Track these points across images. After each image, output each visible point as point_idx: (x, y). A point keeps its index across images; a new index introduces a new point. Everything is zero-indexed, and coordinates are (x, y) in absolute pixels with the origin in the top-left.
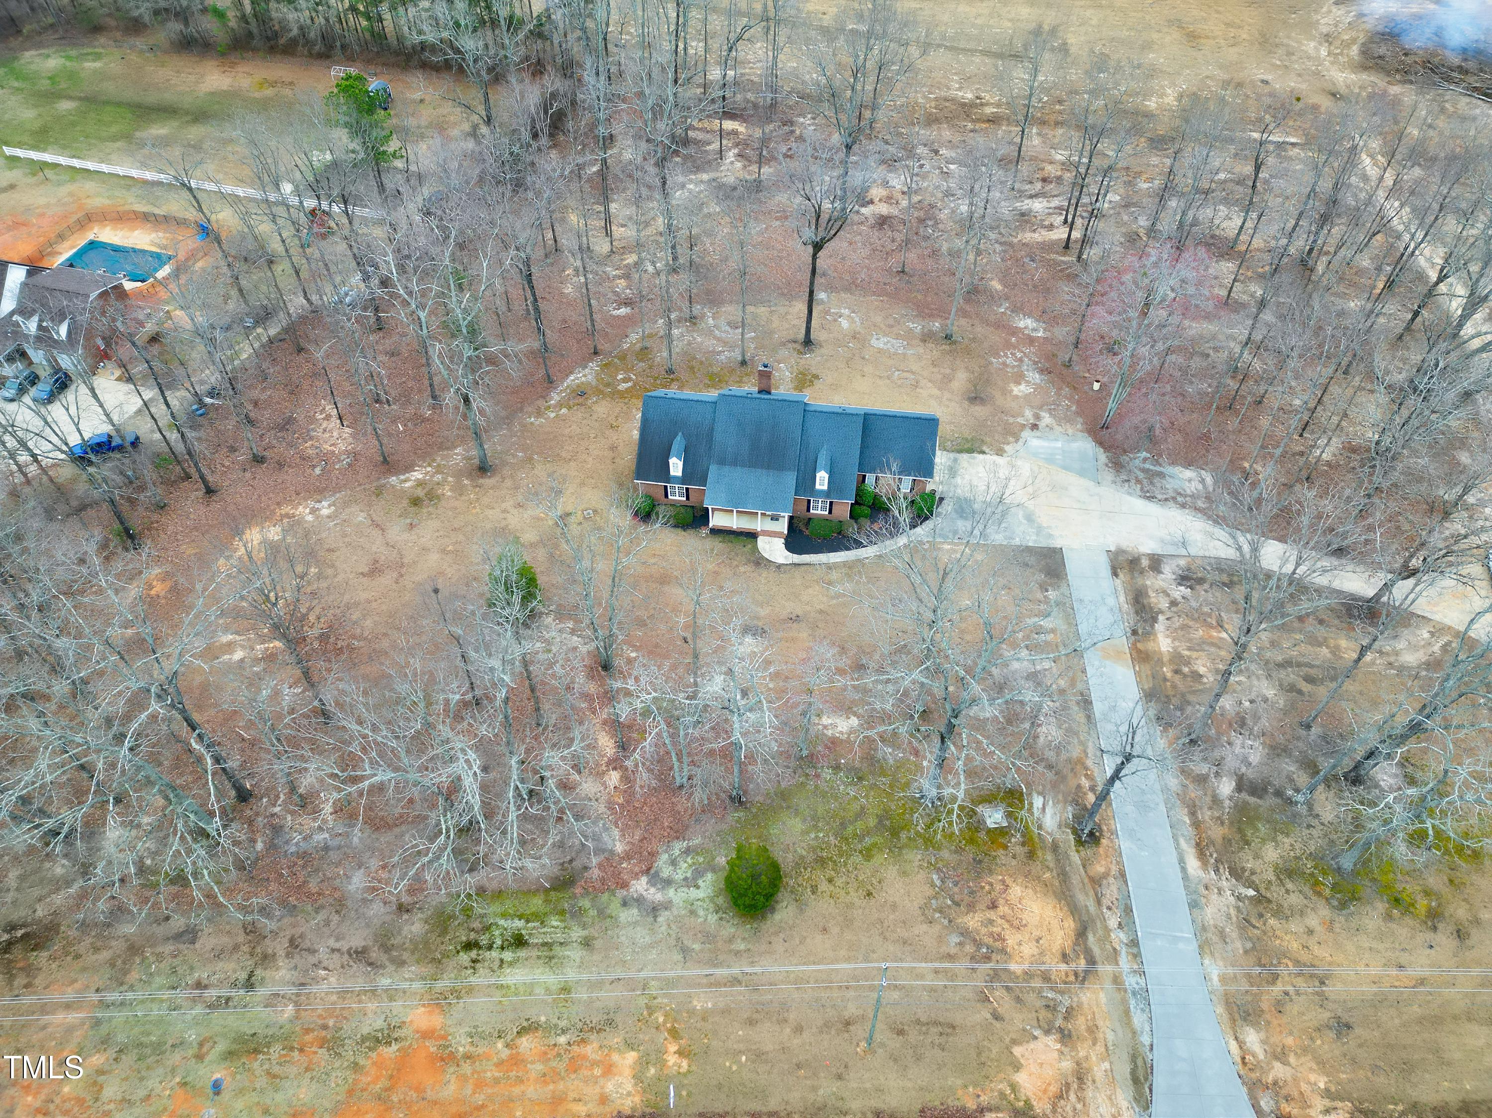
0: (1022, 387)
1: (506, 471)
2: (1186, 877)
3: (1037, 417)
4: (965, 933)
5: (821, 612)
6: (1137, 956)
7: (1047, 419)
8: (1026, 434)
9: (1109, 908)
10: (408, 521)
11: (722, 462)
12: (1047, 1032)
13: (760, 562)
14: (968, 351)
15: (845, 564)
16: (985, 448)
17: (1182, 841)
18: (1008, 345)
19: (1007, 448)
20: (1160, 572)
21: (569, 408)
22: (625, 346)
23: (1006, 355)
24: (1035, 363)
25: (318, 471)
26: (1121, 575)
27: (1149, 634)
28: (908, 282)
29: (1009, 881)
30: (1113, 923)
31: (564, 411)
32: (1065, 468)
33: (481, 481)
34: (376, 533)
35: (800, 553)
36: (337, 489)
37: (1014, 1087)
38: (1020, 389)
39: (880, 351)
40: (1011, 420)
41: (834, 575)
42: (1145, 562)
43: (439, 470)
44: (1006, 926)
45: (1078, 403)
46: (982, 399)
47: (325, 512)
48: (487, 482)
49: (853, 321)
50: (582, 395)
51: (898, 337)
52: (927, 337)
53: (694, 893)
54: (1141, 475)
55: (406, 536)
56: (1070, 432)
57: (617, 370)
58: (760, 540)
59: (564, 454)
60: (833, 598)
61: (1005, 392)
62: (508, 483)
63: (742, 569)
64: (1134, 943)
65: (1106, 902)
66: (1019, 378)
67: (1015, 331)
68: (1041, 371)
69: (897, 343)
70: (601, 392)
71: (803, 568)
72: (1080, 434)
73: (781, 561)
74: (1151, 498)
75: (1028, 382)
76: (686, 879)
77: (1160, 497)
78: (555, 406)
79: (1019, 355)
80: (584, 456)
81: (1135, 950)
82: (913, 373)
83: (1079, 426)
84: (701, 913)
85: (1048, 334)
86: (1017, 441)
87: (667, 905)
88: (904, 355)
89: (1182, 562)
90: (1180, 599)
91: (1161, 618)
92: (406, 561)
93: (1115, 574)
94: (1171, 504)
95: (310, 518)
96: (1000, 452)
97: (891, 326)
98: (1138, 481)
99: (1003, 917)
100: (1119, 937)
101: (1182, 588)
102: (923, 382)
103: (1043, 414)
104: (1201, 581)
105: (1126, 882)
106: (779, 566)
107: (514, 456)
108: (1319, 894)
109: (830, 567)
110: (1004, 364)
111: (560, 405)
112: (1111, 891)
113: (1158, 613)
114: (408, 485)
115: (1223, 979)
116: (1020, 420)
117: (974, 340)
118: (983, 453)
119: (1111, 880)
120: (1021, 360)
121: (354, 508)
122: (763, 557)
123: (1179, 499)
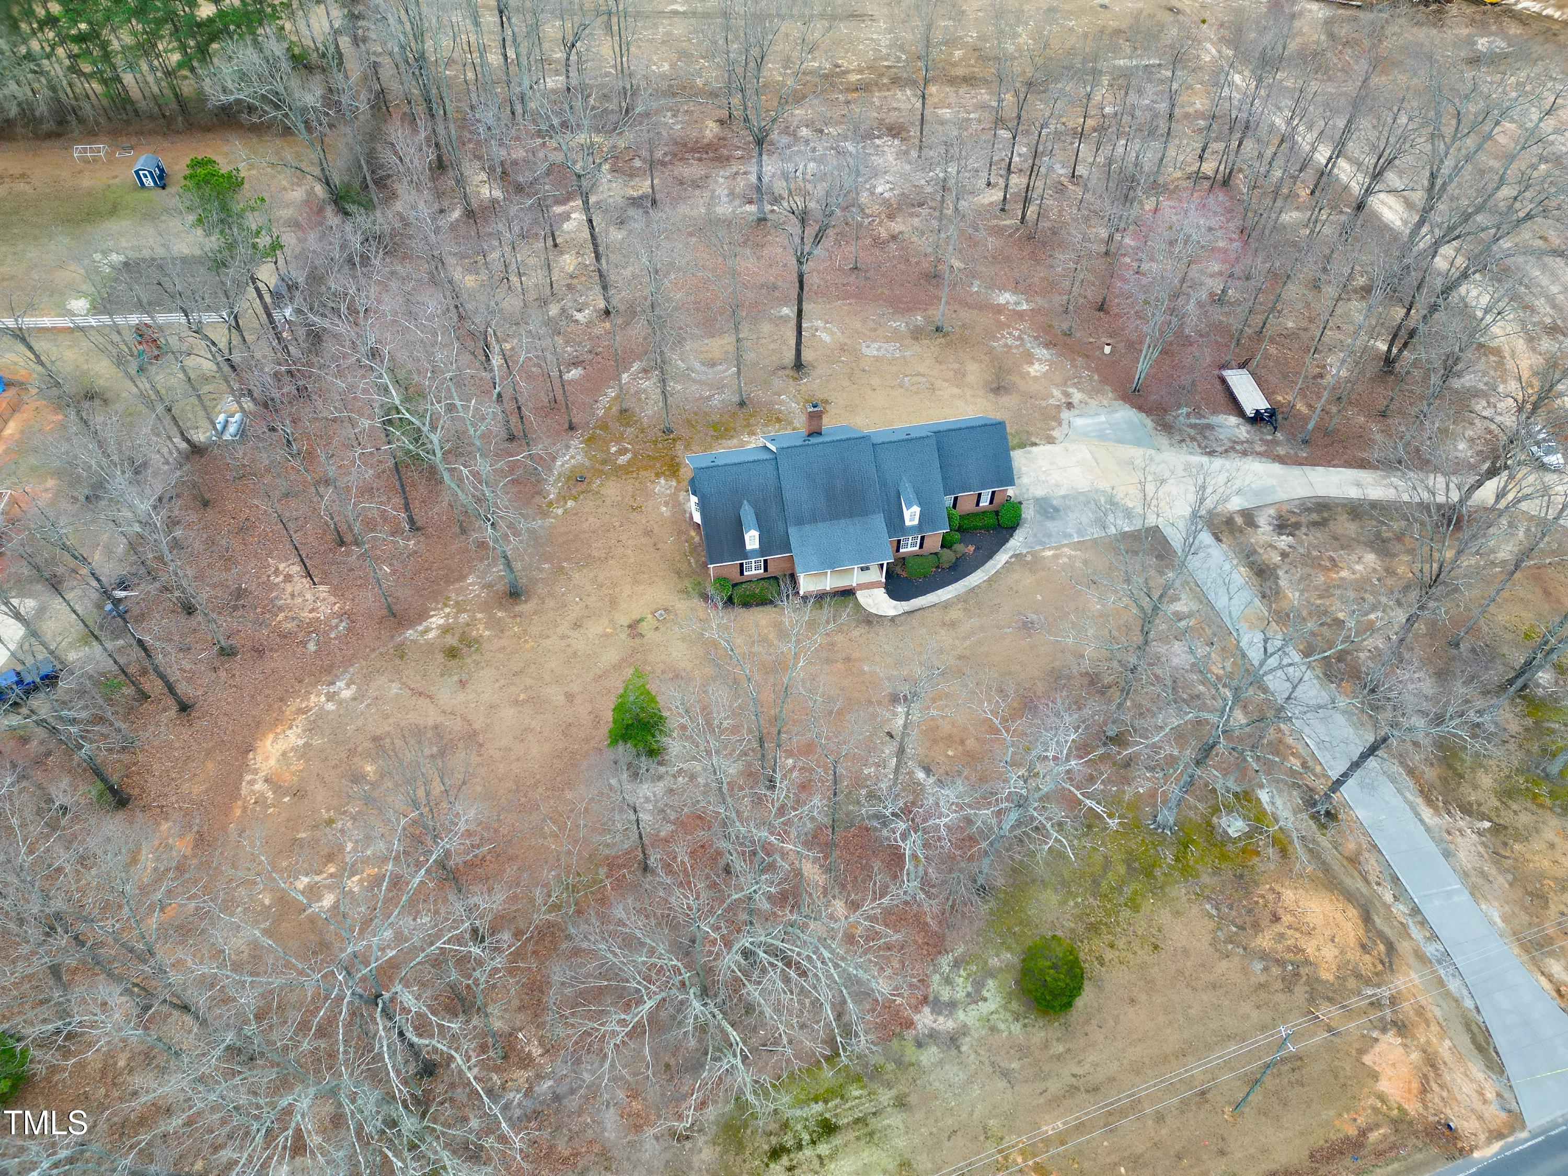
0: (1037, 366)
1: (541, 589)
2: (1428, 829)
3: (1067, 395)
4: (1264, 956)
5: (960, 657)
6: (1424, 923)
7: (1077, 396)
8: (1065, 415)
9: (1378, 884)
10: (456, 678)
11: (800, 522)
12: (1384, 1030)
13: (870, 620)
14: (965, 341)
15: (958, 598)
16: (1033, 439)
17: (1408, 794)
18: (1001, 326)
19: (1055, 433)
20: (1257, 527)
21: (575, 499)
22: (601, 413)
23: (1003, 336)
24: (1036, 338)
25: (312, 647)
26: (1225, 540)
27: (1278, 592)
28: (867, 279)
29: (1278, 888)
30: (1388, 897)
31: (570, 503)
32: (1121, 441)
33: (518, 609)
34: (423, 703)
35: (908, 599)
36: (348, 662)
37: (1382, 1097)
38: (1036, 370)
39: (877, 359)
40: (1044, 404)
41: (955, 614)
42: (1239, 520)
43: (459, 608)
44: (1298, 935)
45: (1097, 370)
46: (1004, 387)
47: (346, 694)
48: (525, 608)
49: (832, 334)
50: (582, 480)
51: (887, 340)
52: (916, 334)
53: (985, 1008)
54: (1192, 432)
55: (461, 697)
56: (1105, 402)
57: (607, 443)
58: (860, 595)
59: (595, 553)
60: (965, 638)
61: (1025, 376)
62: (550, 603)
63: (856, 633)
64: (1416, 911)
65: (1372, 878)
66: (1029, 358)
67: (999, 309)
68: (1047, 345)
69: (891, 346)
70: (601, 472)
71: (918, 614)
72: (1116, 403)
73: (892, 613)
74: (1211, 453)
75: (1039, 360)
76: (969, 995)
77: (1219, 449)
78: (558, 501)
79: (1016, 333)
80: (620, 550)
81: (1419, 918)
82: (923, 375)
83: (1110, 395)
84: (1002, 1026)
85: (1032, 305)
86: (1060, 424)
87: (964, 1031)
88: (904, 357)
89: (1272, 511)
90: (1287, 549)
91: (1280, 573)
92: (476, 726)
93: (1219, 540)
94: (1232, 454)
95: (330, 706)
96: (1051, 440)
97: (875, 330)
98: (1193, 439)
99: (1290, 927)
100: (1400, 910)
101: (1284, 537)
102: (939, 383)
103: (1071, 390)
104: (1297, 526)
105: (1380, 851)
106: (893, 619)
107: (541, 570)
108: (1541, 806)
109: (946, 606)
110: (1006, 345)
111: (562, 498)
112: (1372, 866)
113: (1275, 570)
114: (431, 635)
115: (1505, 919)
116: (1052, 401)
117: (964, 326)
118: (1036, 444)
119: (1367, 855)
120: (1020, 338)
121: (381, 680)
122: (871, 614)
123: (1238, 448)
